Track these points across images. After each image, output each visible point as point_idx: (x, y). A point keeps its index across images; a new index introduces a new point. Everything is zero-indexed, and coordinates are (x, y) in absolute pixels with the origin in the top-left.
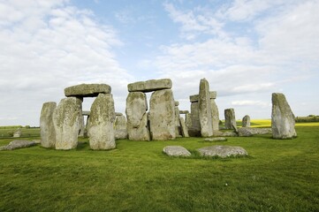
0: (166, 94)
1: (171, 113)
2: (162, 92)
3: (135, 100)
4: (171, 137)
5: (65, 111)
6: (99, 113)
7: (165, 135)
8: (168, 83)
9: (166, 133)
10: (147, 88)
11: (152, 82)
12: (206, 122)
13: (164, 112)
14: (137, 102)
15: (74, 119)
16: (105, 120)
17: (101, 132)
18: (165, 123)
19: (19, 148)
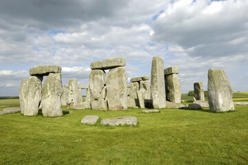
0: (119, 71)
1: (123, 87)
2: (116, 69)
3: (96, 76)
4: (123, 108)
5: (29, 87)
6: (48, 88)
7: (118, 106)
8: (121, 62)
9: (118, 104)
10: (104, 66)
11: (108, 61)
12: (156, 96)
13: (117, 87)
14: (97, 78)
15: (35, 93)
16: (52, 94)
17: (49, 103)
18: (118, 96)
19: (8, 114)
